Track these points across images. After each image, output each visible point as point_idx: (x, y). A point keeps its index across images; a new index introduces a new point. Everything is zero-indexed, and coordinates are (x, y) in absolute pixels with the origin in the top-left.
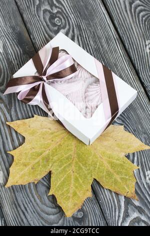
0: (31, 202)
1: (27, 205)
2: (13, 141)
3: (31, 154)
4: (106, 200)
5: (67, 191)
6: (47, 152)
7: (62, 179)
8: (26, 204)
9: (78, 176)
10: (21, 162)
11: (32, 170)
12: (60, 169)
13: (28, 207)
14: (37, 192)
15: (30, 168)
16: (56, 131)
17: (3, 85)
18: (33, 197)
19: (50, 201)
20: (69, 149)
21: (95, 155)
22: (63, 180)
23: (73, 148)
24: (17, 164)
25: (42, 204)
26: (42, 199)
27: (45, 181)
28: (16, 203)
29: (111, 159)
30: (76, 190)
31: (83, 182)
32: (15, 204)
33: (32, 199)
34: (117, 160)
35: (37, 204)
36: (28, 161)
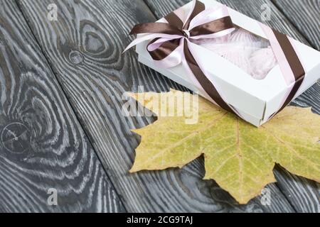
0: (173, 195)
1: (168, 199)
2: (137, 122)
3: (169, 135)
4: (299, 195)
5: (233, 177)
6: (194, 134)
7: (224, 163)
8: (165, 197)
9: (248, 159)
10: (154, 143)
11: (172, 154)
12: (218, 151)
13: (169, 201)
14: (182, 183)
15: (169, 151)
16: (205, 111)
17: (117, 61)
18: (176, 189)
19: (204, 195)
20: (230, 132)
21: (271, 139)
22: (226, 164)
23: (235, 130)
24: (146, 145)
25: (192, 197)
26: (192, 192)
27: (193, 170)
28: (148, 196)
29: (298, 145)
30: (249, 176)
31: (258, 167)
32: (147, 198)
33: (175, 192)
34: (308, 146)
35: (184, 199)
36: (164, 143)
